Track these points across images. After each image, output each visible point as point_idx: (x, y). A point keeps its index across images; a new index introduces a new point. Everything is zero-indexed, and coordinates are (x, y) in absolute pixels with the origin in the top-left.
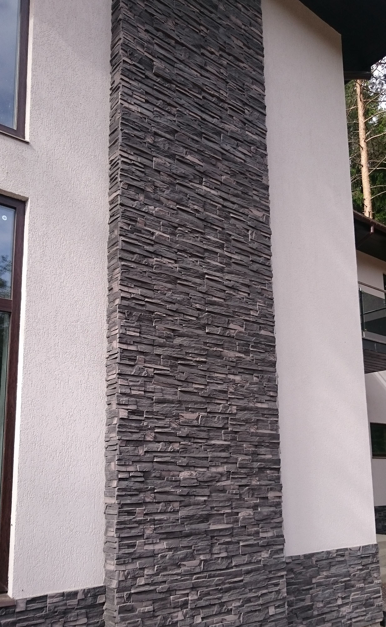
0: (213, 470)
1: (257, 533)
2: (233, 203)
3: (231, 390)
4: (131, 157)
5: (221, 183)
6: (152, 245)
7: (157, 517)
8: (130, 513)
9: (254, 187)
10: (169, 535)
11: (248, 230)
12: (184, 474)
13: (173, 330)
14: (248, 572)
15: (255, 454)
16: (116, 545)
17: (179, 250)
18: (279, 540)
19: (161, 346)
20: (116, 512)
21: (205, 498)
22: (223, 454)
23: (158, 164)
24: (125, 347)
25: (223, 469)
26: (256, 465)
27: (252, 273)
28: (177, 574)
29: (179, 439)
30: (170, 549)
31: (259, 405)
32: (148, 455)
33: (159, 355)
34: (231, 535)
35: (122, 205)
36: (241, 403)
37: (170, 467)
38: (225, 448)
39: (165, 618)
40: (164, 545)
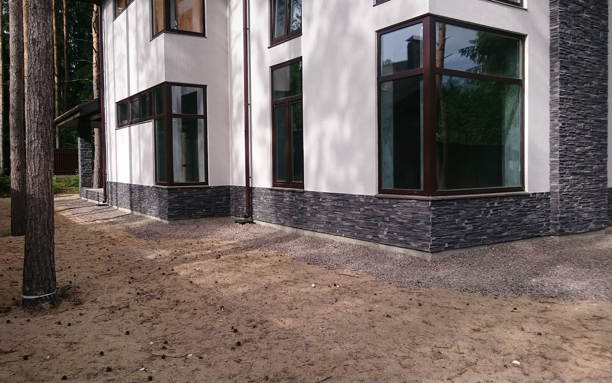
0: (586, 148)
1: (599, 175)
2: (595, 19)
3: (592, 112)
4: (562, 8)
5: (591, 10)
6: (569, 49)
7: (570, 166)
8: (562, 164)
9: (604, 8)
10: (573, 174)
11: (600, 32)
12: (577, 150)
13: (574, 87)
14: (596, 191)
15: (599, 141)
16: (559, 176)
17: (577, 49)
18: (605, 180)
19: (571, 94)
20: (559, 163)
21: (583, 160)
22: (589, 141)
23: (571, 9)
24: (561, 97)
25: (589, 147)
26: (600, 146)
27: (601, 55)
28: (575, 189)
29: (576, 135)
30: (573, 179)
31: (601, 119)
32: (567, 142)
33: (570, 99)
34: (591, 176)
35: (559, 32)
36: (595, 118)
37: (573, 146)
38: (589, 139)
39: (572, 205)
40: (571, 177)
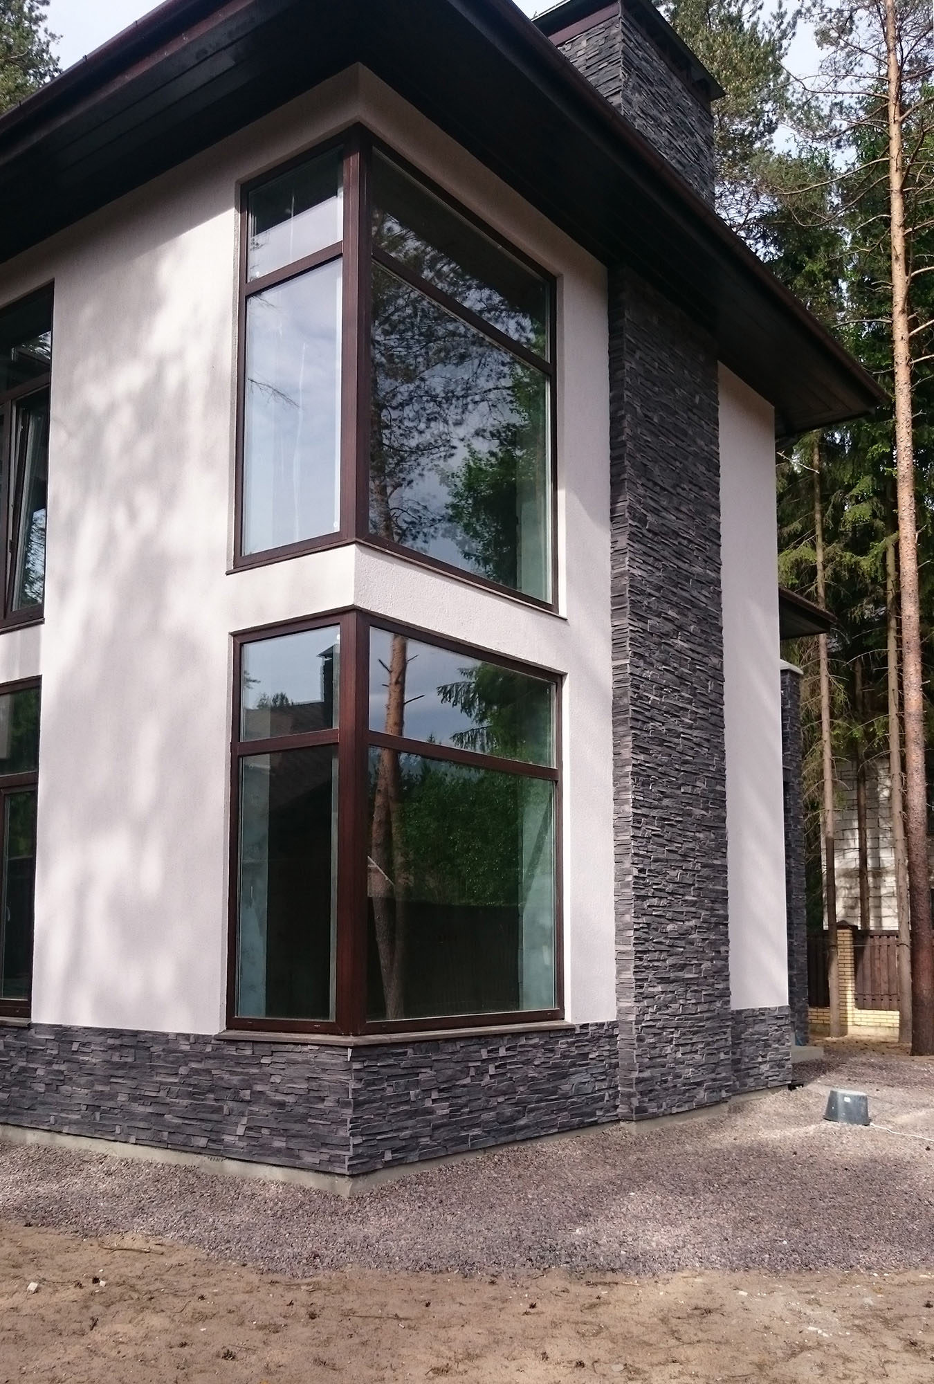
0: (687, 923)
1: (713, 984)
2: (698, 653)
3: (698, 848)
4: (635, 624)
5: (690, 633)
6: (649, 710)
7: (656, 964)
8: (641, 959)
9: (714, 632)
10: (663, 981)
11: (708, 681)
12: (670, 927)
13: (662, 793)
14: (708, 1019)
15: (712, 909)
16: (634, 985)
17: (666, 712)
18: (725, 994)
19: (655, 808)
20: (633, 957)
21: (682, 949)
22: (693, 909)
23: (652, 627)
24: (635, 811)
25: (693, 923)
26: (713, 920)
27: (711, 727)
28: (667, 1014)
29: (666, 895)
30: (662, 992)
31: (716, 862)
32: (649, 909)
33: (654, 817)
34: (698, 985)
35: (631, 674)
36: (703, 860)
37: (662, 920)
38: (693, 904)
39: (661, 1050)
40: (659, 988)
